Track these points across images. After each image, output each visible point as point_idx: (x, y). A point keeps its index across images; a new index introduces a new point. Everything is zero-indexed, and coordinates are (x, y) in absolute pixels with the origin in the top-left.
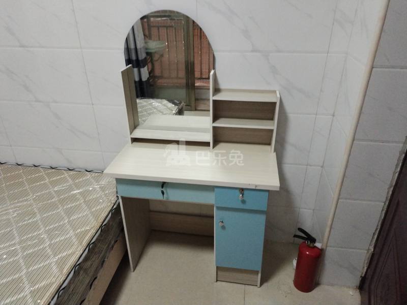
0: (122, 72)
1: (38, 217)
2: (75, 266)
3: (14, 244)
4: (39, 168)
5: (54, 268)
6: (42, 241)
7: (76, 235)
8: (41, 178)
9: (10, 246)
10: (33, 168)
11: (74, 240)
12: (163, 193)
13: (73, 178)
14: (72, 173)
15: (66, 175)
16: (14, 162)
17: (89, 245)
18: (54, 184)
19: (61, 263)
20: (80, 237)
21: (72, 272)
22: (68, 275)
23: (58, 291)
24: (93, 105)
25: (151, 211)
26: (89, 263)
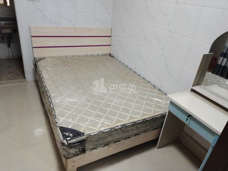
0: (204, 55)
1: (136, 99)
2: (134, 122)
3: (123, 102)
4: (150, 83)
5: (128, 117)
6: (131, 107)
7: (143, 113)
8: (147, 87)
9: (122, 102)
10: (147, 82)
11: (141, 114)
12: (187, 120)
13: (158, 93)
14: (159, 91)
15: (157, 91)
16: (143, 76)
17: (144, 119)
18: (150, 91)
19: (131, 118)
20: (144, 115)
21: (131, 124)
22: (130, 123)
23: (123, 125)
24: (184, 66)
25: (183, 131)
26: (140, 126)
